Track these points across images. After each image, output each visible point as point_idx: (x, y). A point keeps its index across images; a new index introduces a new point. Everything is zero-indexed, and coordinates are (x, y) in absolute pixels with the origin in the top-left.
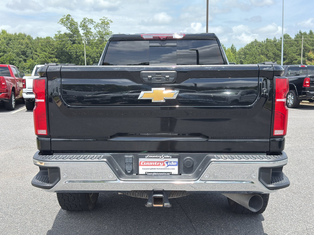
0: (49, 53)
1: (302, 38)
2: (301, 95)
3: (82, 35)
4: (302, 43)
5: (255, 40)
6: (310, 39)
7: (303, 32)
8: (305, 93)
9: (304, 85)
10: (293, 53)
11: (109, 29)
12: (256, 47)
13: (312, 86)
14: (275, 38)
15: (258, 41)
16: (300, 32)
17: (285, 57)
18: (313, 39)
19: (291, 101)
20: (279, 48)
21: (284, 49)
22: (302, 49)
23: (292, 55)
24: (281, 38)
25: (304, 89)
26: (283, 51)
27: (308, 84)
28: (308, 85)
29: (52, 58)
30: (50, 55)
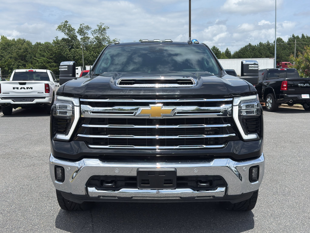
0: (47, 58)
1: (295, 42)
2: (279, 98)
3: (80, 40)
4: (294, 46)
5: (249, 44)
6: (303, 43)
7: (295, 36)
8: (283, 97)
9: (282, 89)
10: (287, 56)
11: (106, 34)
12: (250, 51)
13: (289, 89)
14: (268, 42)
15: (252, 45)
16: (293, 36)
17: (278, 60)
18: (305, 43)
19: (270, 105)
20: (272, 52)
21: (277, 52)
22: (295, 52)
23: (285, 58)
24: (274, 42)
25: (282, 92)
26: (276, 54)
27: (285, 87)
28: (285, 89)
29: (50, 63)
30: (48, 60)
